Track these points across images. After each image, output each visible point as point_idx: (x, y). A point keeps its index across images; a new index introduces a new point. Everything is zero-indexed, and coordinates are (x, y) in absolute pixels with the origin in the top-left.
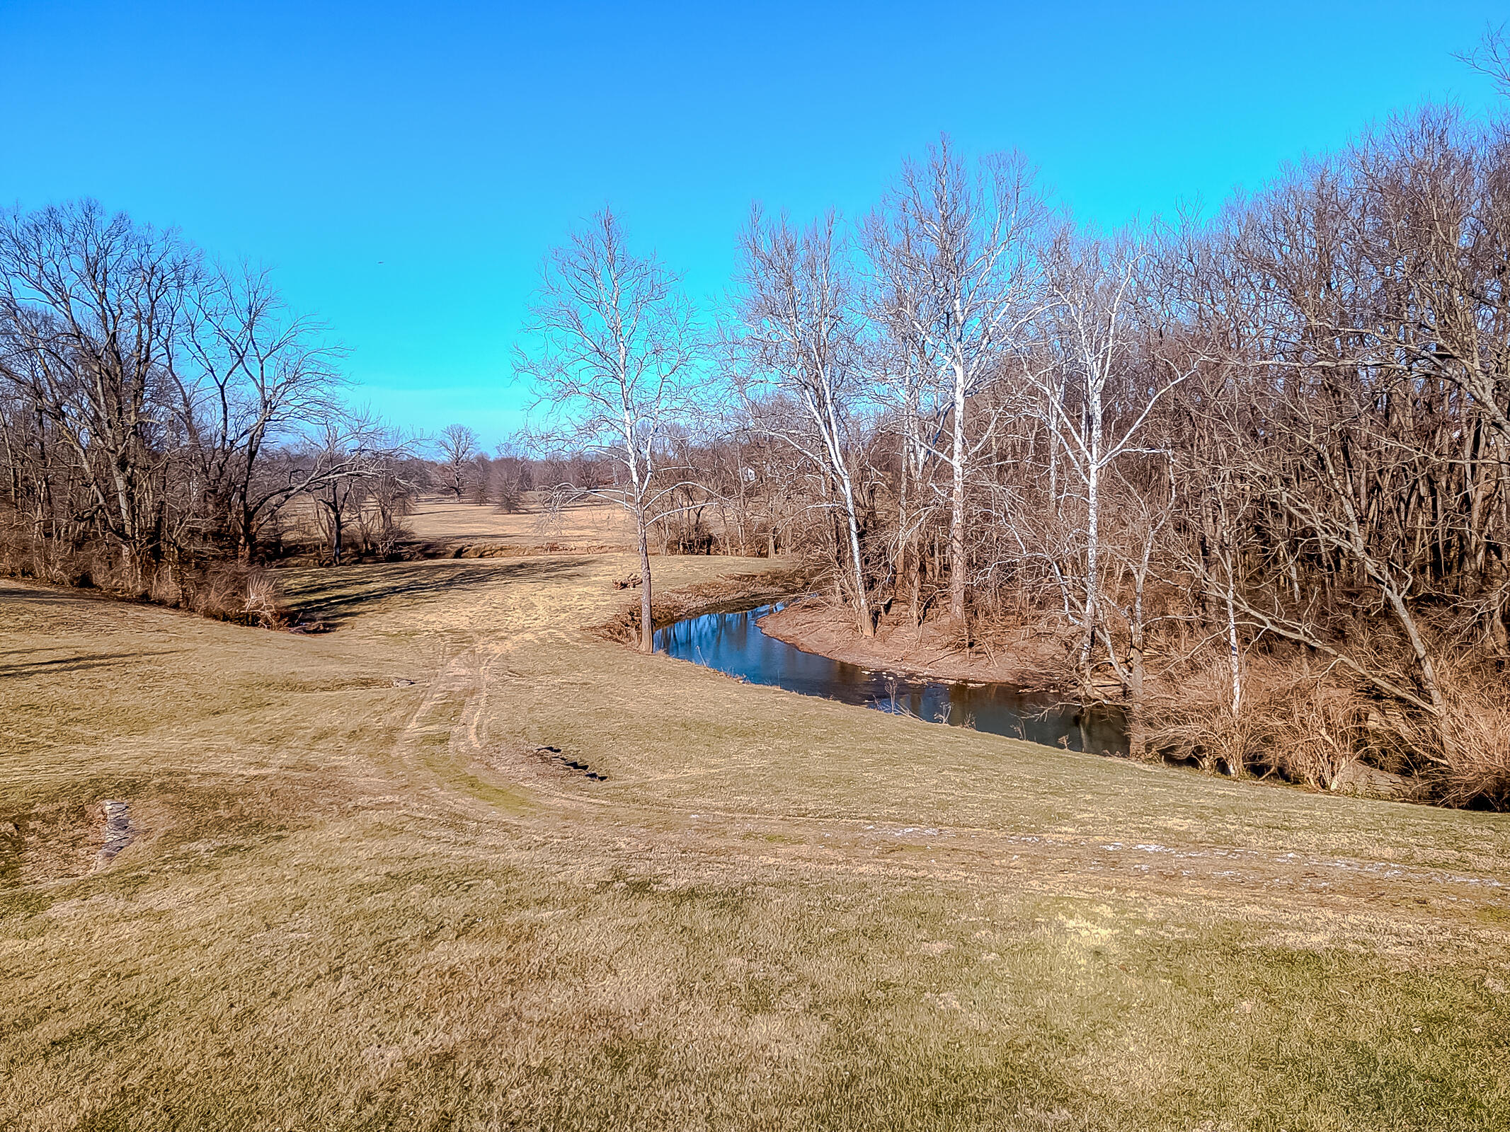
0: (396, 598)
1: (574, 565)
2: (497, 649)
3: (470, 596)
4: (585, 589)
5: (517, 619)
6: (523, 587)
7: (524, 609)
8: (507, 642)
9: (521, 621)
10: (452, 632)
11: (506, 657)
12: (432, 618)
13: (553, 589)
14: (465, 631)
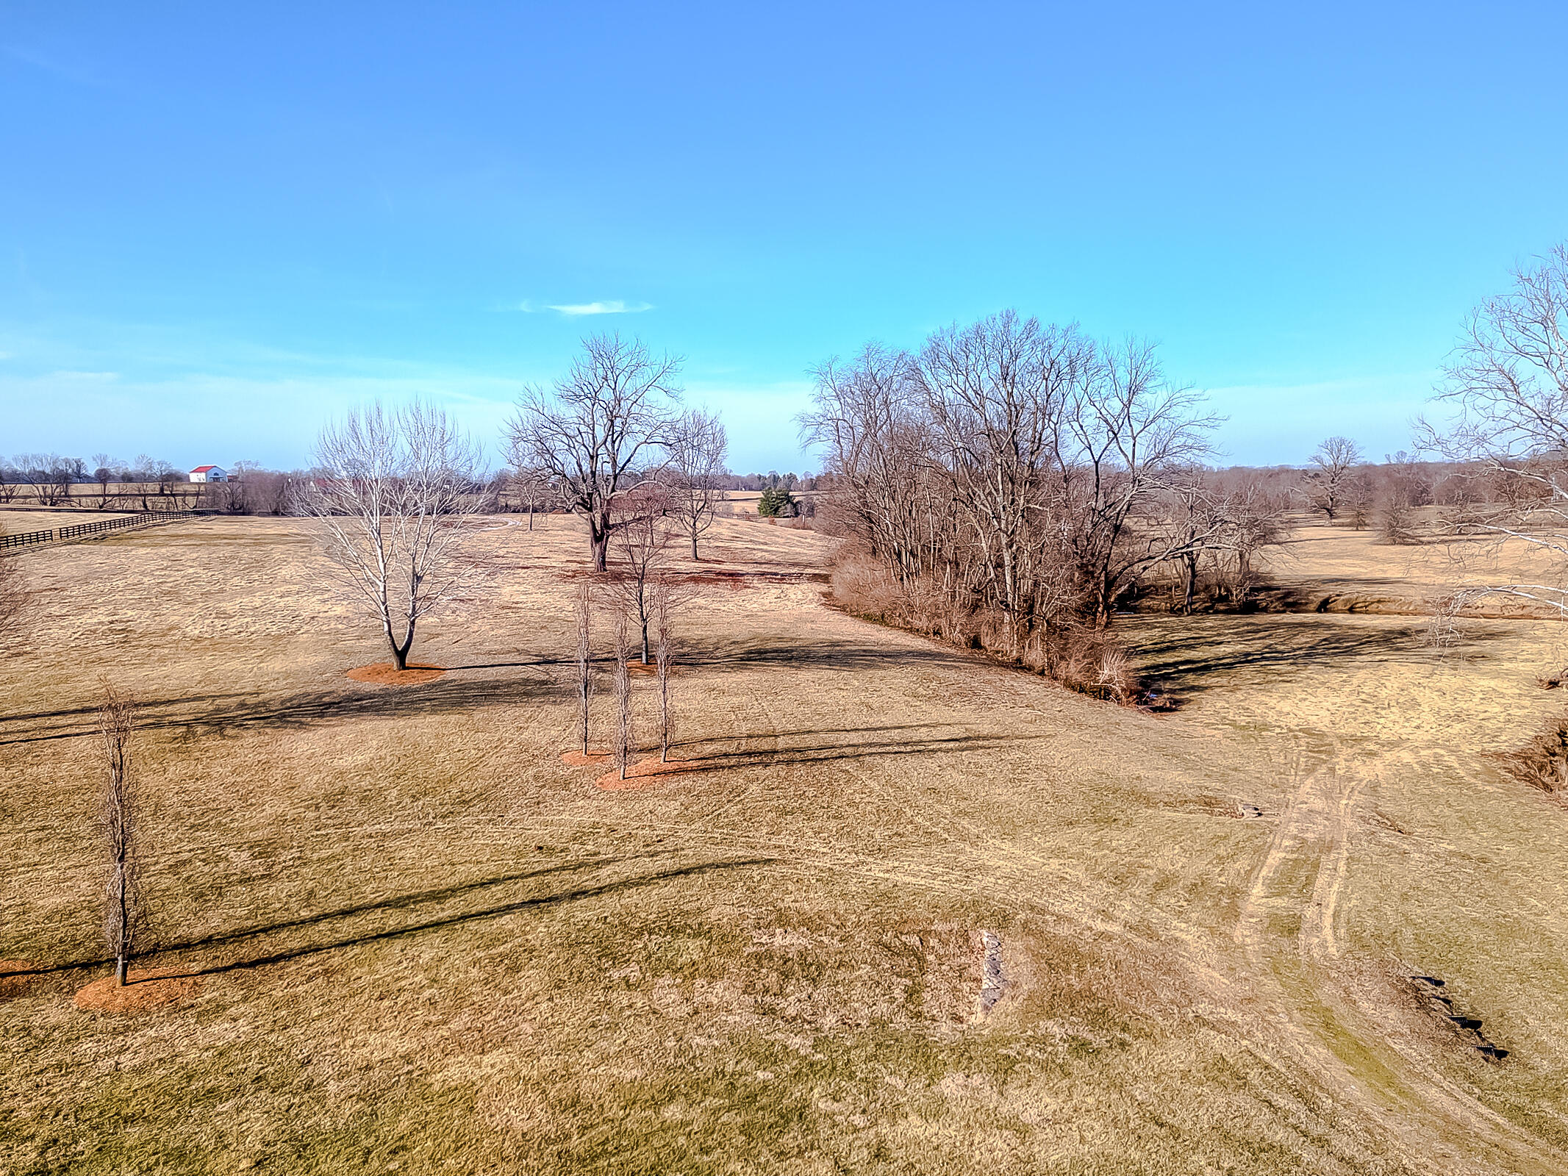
0: (1247, 670)
1: (1479, 638)
2: (1365, 771)
3: (1334, 677)
4: (1493, 683)
5: (1390, 724)
6: (1403, 670)
7: (1404, 710)
8: (1377, 762)
9: (1397, 727)
10: (1309, 732)
11: (1374, 787)
12: (1286, 706)
13: (1448, 679)
14: (1323, 735)
